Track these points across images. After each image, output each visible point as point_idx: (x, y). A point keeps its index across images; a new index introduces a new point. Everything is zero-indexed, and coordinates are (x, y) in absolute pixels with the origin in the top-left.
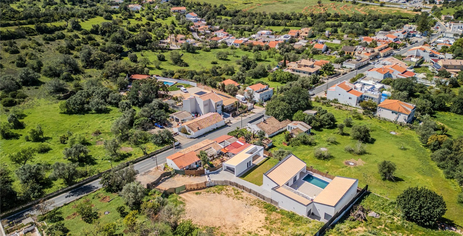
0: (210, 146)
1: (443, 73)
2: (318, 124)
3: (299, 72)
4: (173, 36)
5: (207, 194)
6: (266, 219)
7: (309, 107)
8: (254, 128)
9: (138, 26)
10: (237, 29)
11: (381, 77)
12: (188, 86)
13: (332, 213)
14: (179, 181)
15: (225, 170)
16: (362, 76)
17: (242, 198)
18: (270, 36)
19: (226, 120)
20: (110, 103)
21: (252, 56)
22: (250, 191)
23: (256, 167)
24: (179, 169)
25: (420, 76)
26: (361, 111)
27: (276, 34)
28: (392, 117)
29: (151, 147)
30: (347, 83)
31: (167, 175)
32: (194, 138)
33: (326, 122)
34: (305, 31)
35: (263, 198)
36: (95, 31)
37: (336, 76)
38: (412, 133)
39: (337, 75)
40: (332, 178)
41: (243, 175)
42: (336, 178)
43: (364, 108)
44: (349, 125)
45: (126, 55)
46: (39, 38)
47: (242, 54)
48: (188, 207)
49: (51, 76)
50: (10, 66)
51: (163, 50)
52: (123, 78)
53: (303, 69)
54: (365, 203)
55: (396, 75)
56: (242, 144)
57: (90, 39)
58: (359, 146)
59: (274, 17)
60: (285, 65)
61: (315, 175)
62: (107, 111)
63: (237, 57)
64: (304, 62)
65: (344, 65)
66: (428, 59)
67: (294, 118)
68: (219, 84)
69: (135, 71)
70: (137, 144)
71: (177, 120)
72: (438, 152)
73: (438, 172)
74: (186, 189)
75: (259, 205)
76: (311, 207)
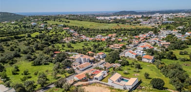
1: (163, 47)
2: (123, 64)
4: (66, 38)
5: (90, 86)
6: (111, 91)
7: (119, 59)
8: (102, 66)
9: (53, 35)
10: (89, 35)
11: (142, 49)
12: (75, 54)
13: (131, 87)
14: (80, 83)
16: (136, 49)
17: (102, 86)
18: (102, 37)
20: (49, 61)
21: (96, 44)
22: (104, 84)
23: (104, 78)
24: (79, 80)
25: (155, 48)
26: (137, 60)
27: (104, 36)
28: (147, 61)
29: (67, 74)
30: (131, 51)
31: (75, 82)
33: (126, 63)
34: (114, 35)
35: (109, 86)
36: (37, 37)
38: (154, 65)
39: (128, 49)
40: (130, 79)
41: (101, 80)
43: (138, 58)
44: (133, 64)
45: (50, 45)
46: (16, 40)
47: (93, 43)
49: (24, 54)
50: (8, 51)
51: (64, 43)
52: (51, 53)
53: (115, 47)
54: (141, 85)
55: (147, 48)
56: (99, 71)
57: (36, 40)
58: (137, 70)
59: (102, 30)
60: (109, 46)
62: (48, 64)
63: (91, 44)
64: (115, 45)
65: (129, 46)
66: (158, 43)
68: (87, 53)
69: (55, 51)
70: (62, 74)
71: (74, 65)
72: (162, 69)
73: (163, 75)
74: (83, 85)
75: (108, 88)
76: (124, 86)
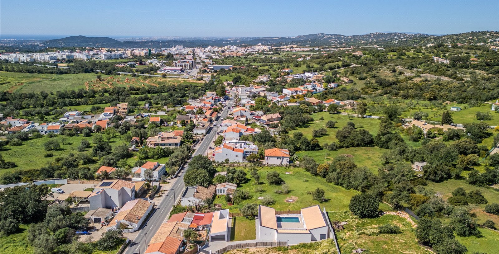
0: (177, 226)
3: (165, 145)
8: (194, 200)
11: (237, 135)
12: (58, 185)
16: (222, 138)
18: (85, 116)
19: (149, 203)
32: (139, 230)
35: (271, 244)
37: (198, 143)
39: (198, 141)
41: (232, 238)
42: (303, 210)
43: (251, 161)
53: (167, 141)
55: (244, 132)
56: (204, 215)
58: (279, 188)
59: (62, 96)
61: (281, 216)
63: (69, 144)
64: (164, 134)
65: (195, 132)
66: (249, 117)
67: (215, 183)
71: (97, 221)
73: (339, 188)
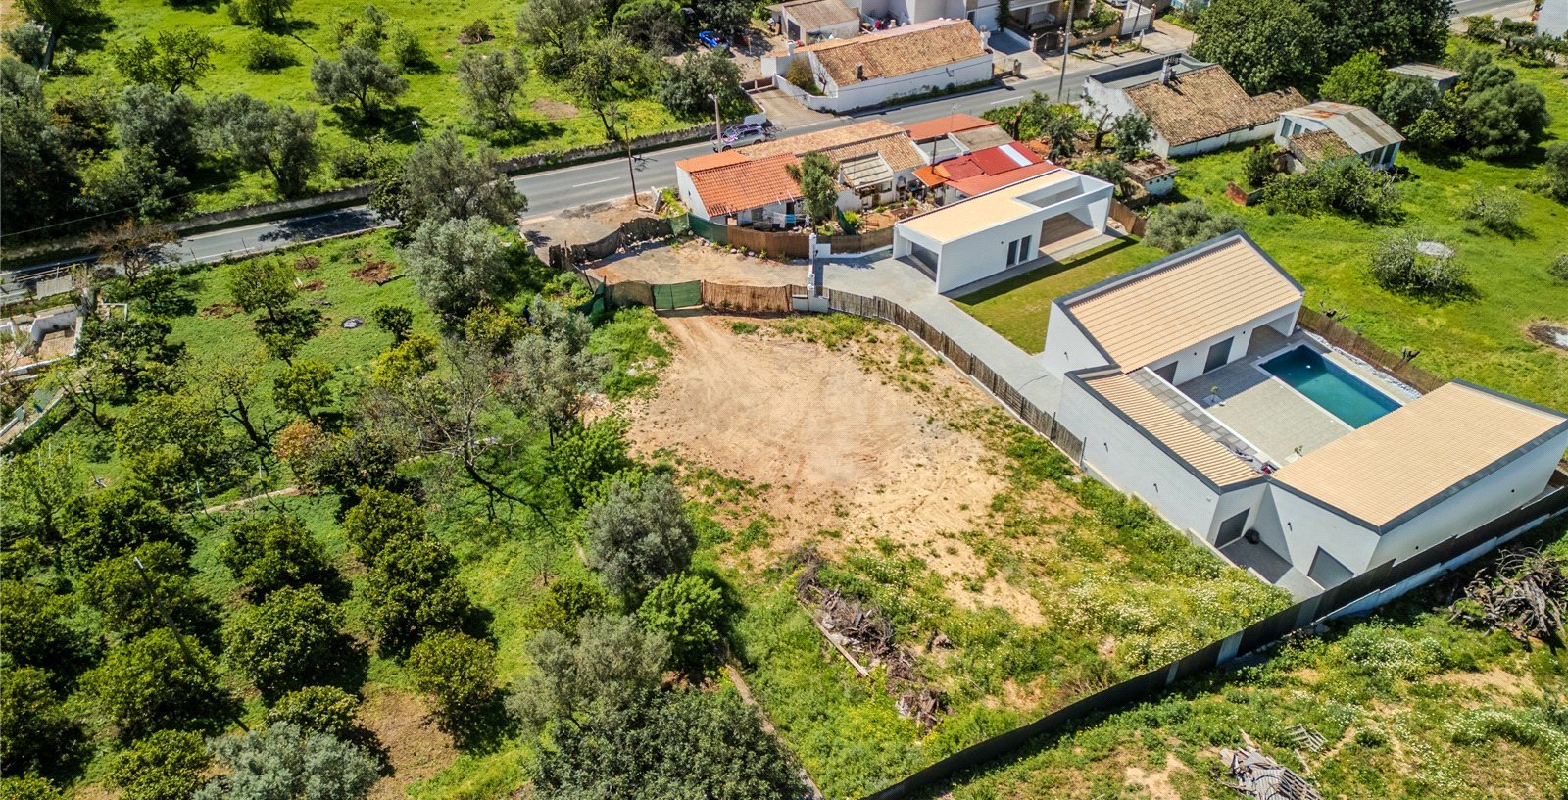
0: (872, 147)
2: (1448, 129)
5: (778, 338)
6: (998, 504)
7: (1428, 49)
8: (1110, 105)
13: (1359, 556)
14: (693, 265)
15: (903, 259)
17: (924, 388)
19: (1001, 61)
22: (971, 365)
23: (1052, 268)
24: (707, 217)
29: (647, 117)
31: (651, 233)
32: (835, 113)
33: (1493, 126)
35: (1024, 407)
40: (1424, 384)
41: (971, 296)
42: (1451, 392)
48: (678, 373)
56: (1025, 164)
61: (1336, 357)
67: (1325, 88)
70: (601, 96)
71: (794, 31)
74: (700, 301)
75: (990, 433)
76: (1249, 499)
